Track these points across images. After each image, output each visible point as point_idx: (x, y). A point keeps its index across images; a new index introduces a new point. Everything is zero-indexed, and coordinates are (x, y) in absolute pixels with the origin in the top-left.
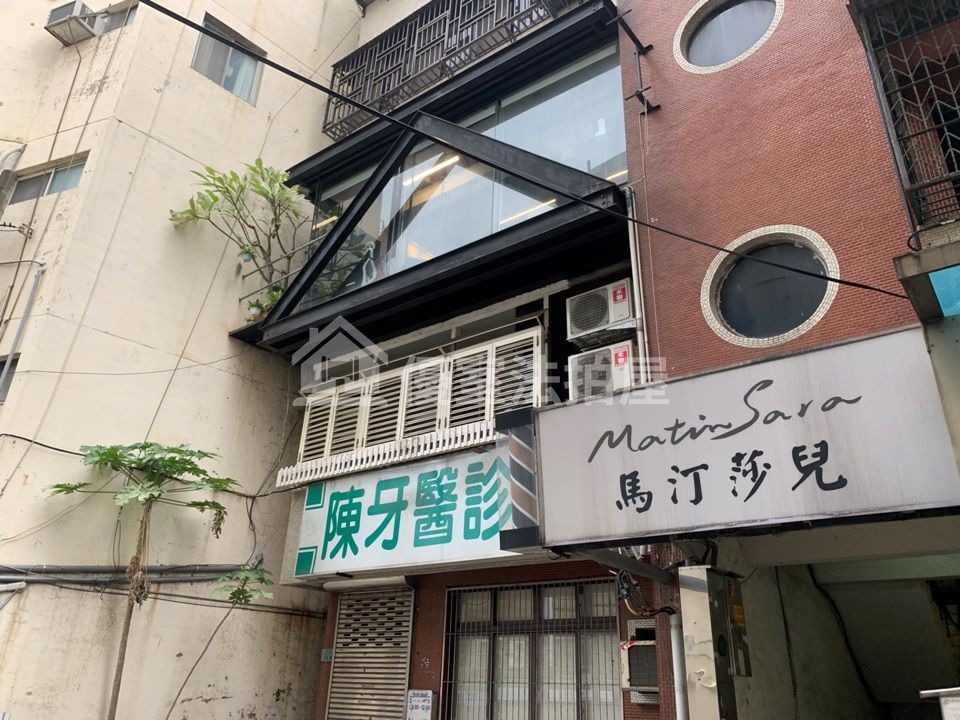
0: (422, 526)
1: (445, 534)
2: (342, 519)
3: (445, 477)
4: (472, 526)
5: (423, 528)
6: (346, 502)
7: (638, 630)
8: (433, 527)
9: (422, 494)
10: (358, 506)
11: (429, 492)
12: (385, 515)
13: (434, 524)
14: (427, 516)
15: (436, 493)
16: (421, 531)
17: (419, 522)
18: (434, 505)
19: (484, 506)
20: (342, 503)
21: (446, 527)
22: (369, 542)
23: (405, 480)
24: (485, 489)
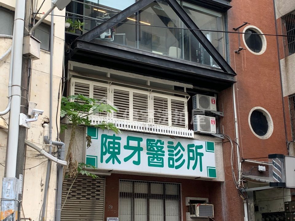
0: (151, 159)
1: (161, 164)
2: (110, 147)
3: (159, 143)
4: (171, 163)
5: (151, 160)
6: (112, 140)
7: (190, 200)
8: (155, 160)
9: (149, 147)
10: (119, 144)
11: (152, 147)
12: (133, 151)
13: (156, 159)
14: (152, 156)
15: (155, 148)
16: (150, 161)
17: (149, 158)
18: (155, 152)
19: (175, 158)
20: (108, 140)
21: (161, 162)
22: (126, 160)
23: (141, 140)
24: (175, 152)
